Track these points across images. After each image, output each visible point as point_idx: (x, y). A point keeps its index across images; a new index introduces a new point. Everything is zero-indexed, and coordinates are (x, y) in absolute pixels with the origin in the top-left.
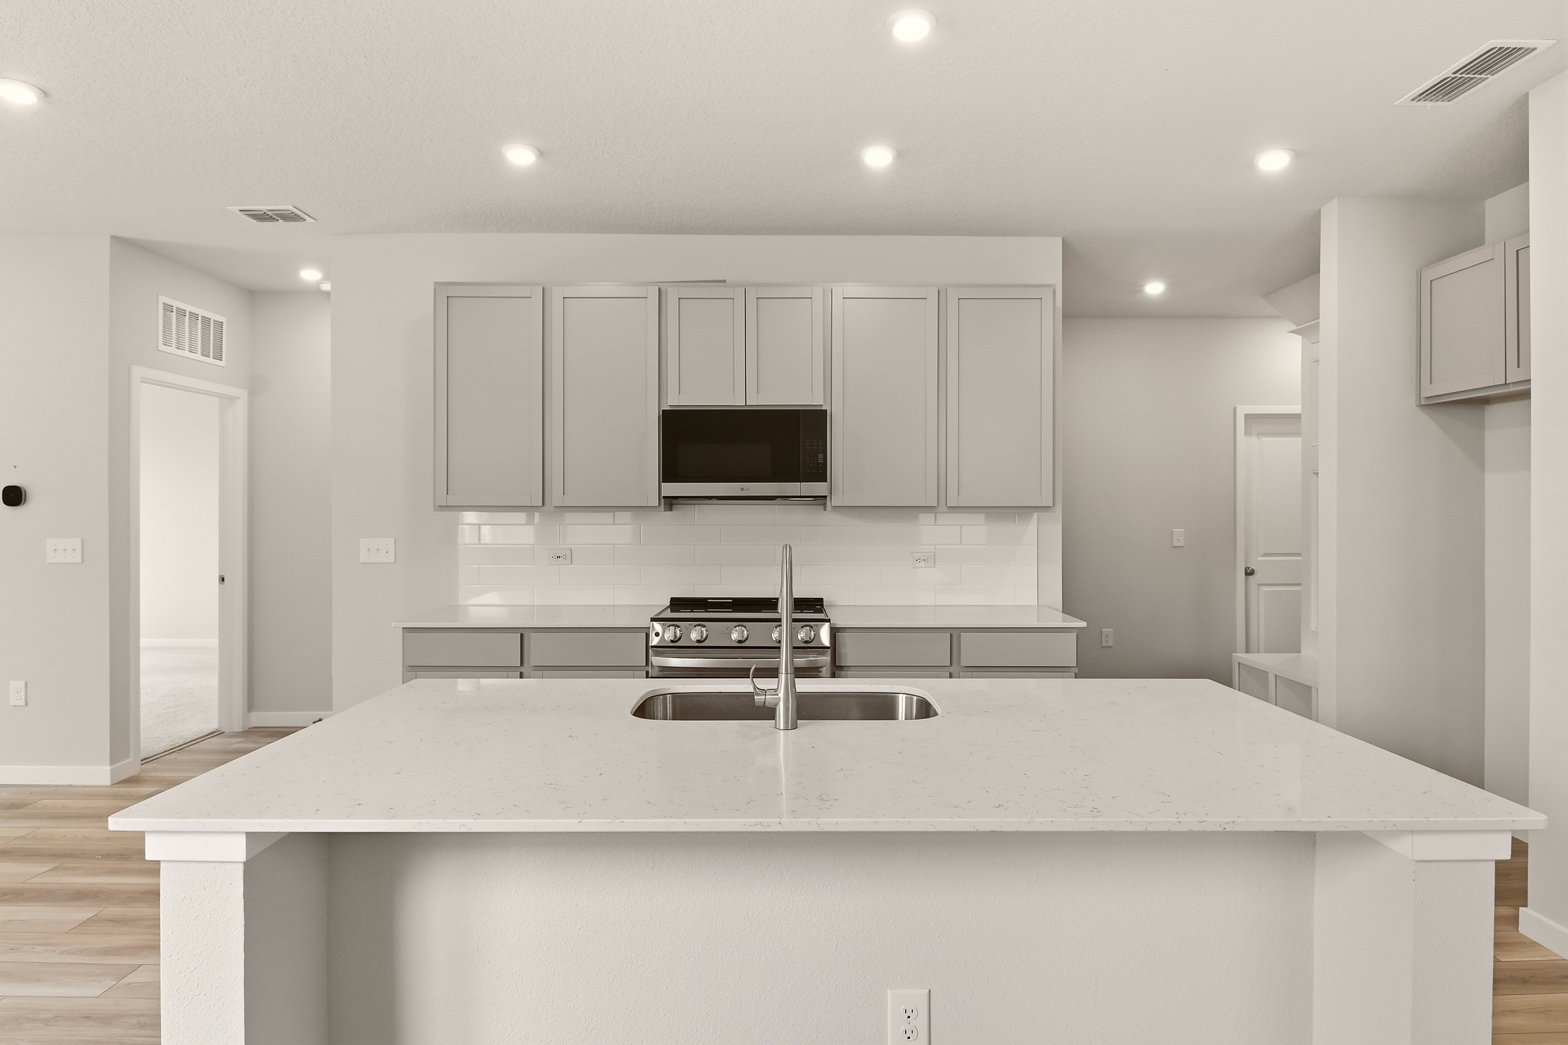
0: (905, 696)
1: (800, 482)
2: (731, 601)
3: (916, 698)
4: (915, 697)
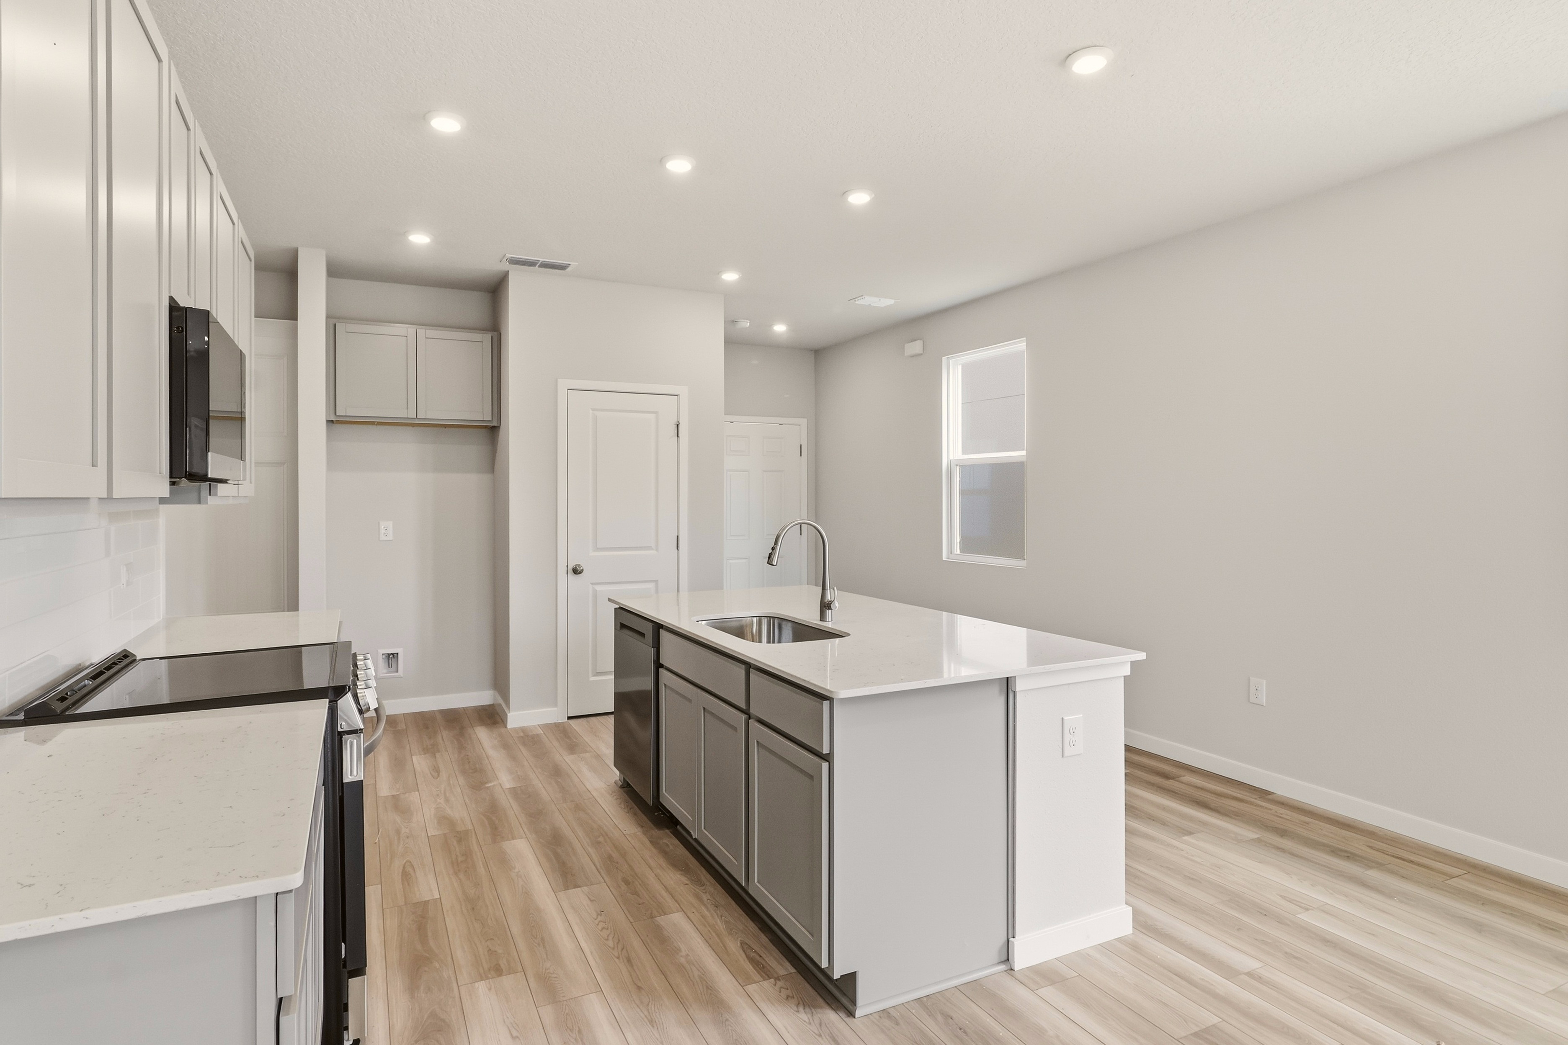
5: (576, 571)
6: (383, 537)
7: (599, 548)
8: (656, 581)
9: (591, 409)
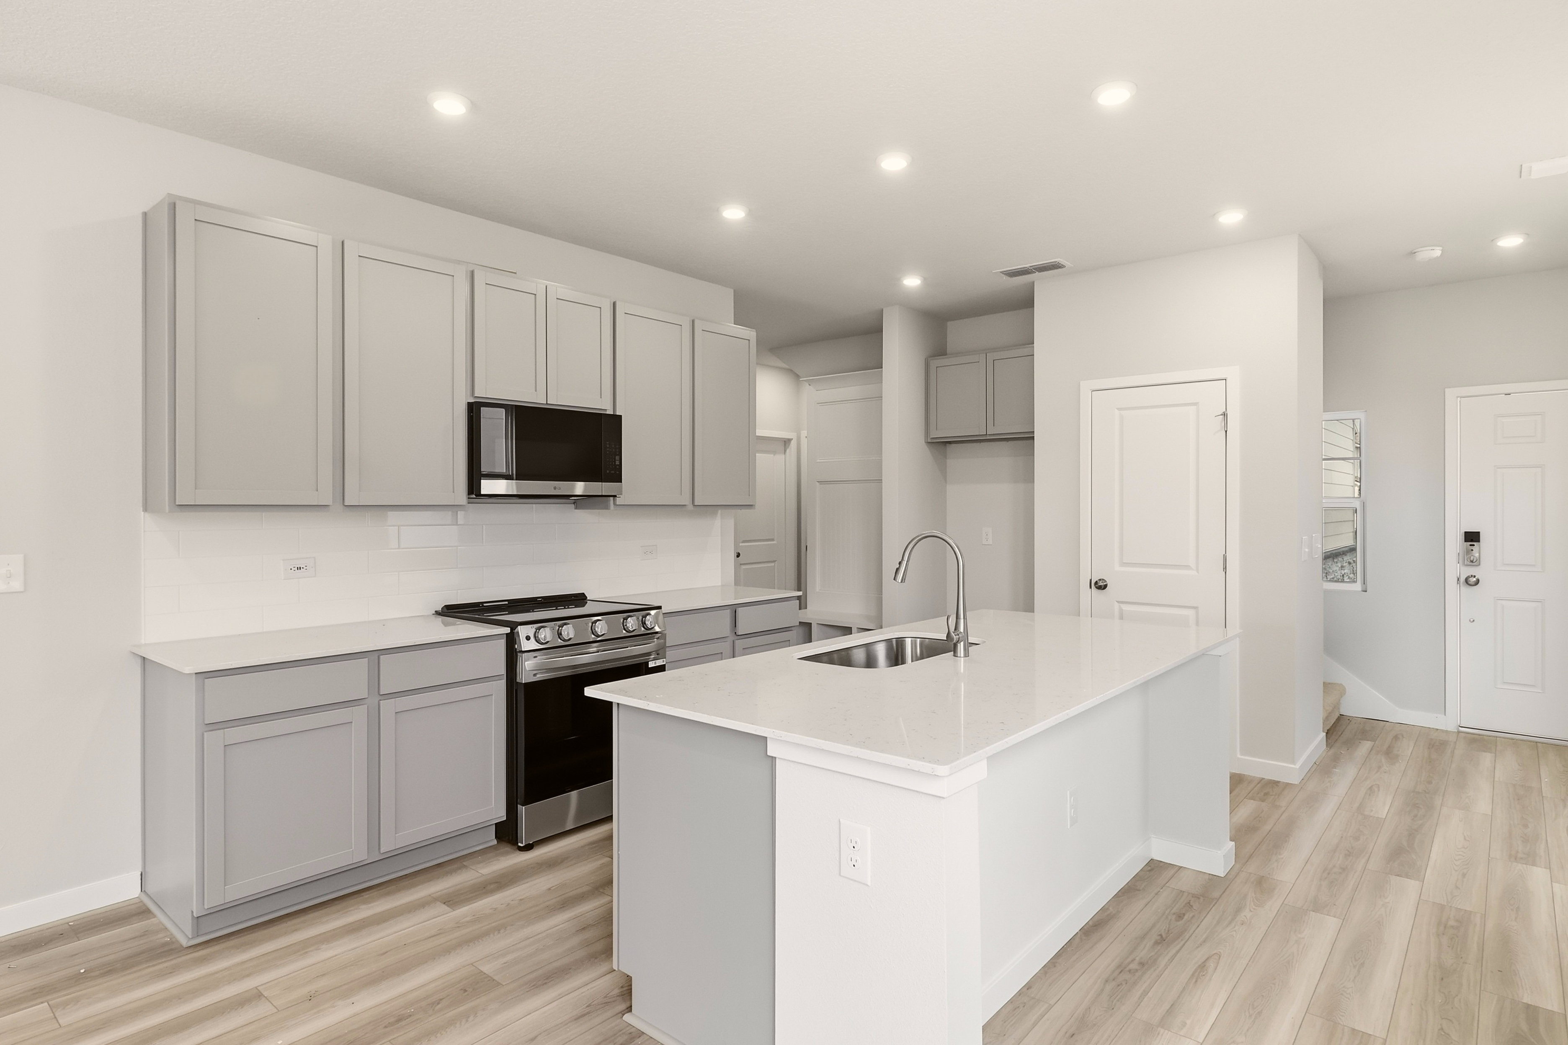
0: (910, 639)
1: (602, 482)
2: (507, 603)
3: (920, 640)
4: (918, 640)
5: (1101, 586)
6: (984, 542)
7: (1125, 563)
8: (1196, 608)
9: (1117, 409)
